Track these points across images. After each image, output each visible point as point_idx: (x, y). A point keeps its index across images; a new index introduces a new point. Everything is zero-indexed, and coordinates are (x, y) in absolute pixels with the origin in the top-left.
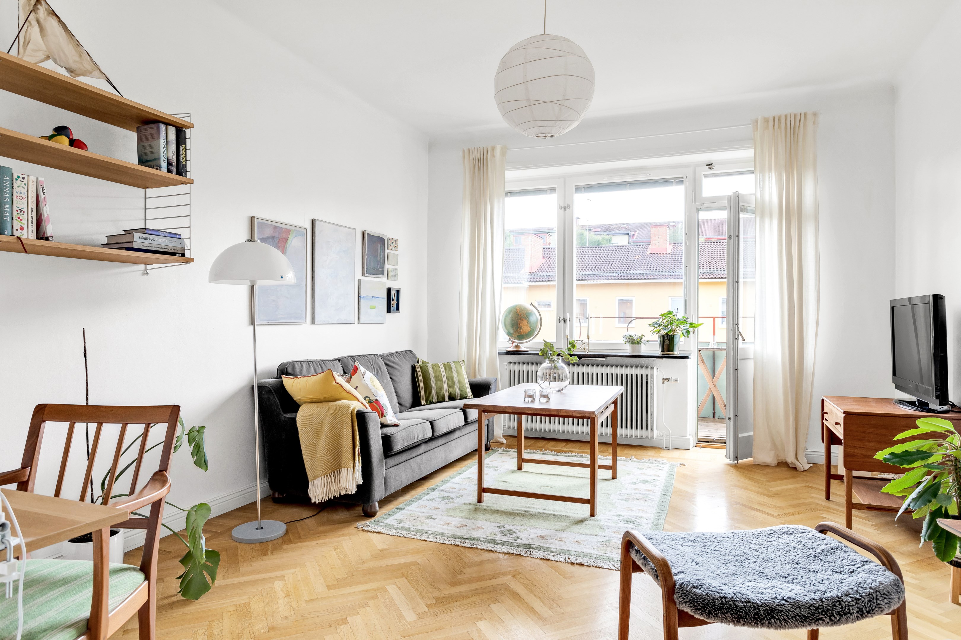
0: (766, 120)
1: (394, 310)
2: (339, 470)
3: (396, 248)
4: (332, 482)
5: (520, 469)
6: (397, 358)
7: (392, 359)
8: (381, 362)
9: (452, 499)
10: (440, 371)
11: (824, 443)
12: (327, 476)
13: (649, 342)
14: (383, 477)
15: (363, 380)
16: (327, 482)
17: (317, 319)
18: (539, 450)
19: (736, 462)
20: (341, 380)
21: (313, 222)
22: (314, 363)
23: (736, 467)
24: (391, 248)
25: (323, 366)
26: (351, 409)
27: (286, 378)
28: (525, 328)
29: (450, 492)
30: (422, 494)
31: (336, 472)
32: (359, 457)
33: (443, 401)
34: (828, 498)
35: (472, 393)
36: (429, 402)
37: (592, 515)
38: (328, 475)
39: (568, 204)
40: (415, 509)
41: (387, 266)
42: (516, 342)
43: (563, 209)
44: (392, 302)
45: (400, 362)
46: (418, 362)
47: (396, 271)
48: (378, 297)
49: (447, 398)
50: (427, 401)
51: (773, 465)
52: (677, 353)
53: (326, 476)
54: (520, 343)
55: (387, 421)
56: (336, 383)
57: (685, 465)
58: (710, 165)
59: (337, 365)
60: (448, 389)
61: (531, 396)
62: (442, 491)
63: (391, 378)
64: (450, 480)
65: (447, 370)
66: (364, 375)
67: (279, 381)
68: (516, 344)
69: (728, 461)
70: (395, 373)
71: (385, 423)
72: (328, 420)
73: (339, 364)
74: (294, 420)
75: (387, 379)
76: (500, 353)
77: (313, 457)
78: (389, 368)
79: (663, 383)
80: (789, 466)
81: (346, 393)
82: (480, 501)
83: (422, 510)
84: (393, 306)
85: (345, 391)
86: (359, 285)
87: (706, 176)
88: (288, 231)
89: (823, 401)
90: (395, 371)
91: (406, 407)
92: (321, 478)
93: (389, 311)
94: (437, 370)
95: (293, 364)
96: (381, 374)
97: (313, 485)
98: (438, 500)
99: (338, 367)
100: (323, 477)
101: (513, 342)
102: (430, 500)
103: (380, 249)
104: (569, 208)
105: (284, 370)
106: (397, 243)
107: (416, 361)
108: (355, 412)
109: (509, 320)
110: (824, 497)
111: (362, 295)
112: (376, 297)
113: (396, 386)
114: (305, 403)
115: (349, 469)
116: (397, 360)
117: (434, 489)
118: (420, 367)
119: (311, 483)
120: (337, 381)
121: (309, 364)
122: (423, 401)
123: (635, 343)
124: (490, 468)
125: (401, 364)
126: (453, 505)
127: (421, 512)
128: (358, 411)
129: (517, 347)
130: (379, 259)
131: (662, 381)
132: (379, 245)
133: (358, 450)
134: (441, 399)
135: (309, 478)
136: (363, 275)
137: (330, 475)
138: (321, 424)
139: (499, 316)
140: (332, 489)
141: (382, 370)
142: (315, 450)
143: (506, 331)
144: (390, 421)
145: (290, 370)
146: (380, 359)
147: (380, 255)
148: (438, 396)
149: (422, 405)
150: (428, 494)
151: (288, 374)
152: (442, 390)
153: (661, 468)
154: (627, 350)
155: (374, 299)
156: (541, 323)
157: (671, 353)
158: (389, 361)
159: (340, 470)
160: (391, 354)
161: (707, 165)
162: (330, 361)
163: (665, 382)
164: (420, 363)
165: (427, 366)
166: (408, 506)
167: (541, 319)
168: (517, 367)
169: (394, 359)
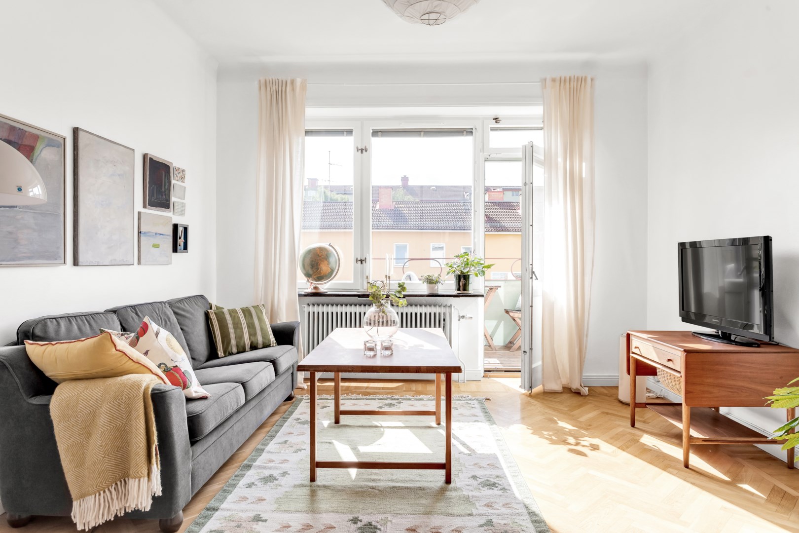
0: (554, 80)
1: (181, 250)
2: (125, 480)
3: (183, 178)
4: (112, 499)
5: (337, 421)
6: (188, 304)
7: (182, 306)
8: (169, 311)
9: (277, 480)
10: (238, 318)
11: (629, 374)
12: (104, 492)
13: (446, 282)
14: (189, 474)
15: (157, 341)
16: (104, 502)
17: (81, 258)
18: (345, 395)
19: (530, 392)
20: (122, 343)
21: (76, 131)
22: (78, 319)
23: (530, 396)
24: (177, 179)
25: (92, 321)
26: (143, 388)
27: (32, 344)
28: (324, 268)
29: (270, 468)
30: (236, 476)
31: (119, 483)
32: (157, 458)
33: (244, 351)
34: (633, 425)
35: (276, 340)
36: (227, 353)
37: (448, 480)
38: (106, 490)
39: (365, 147)
40: (232, 506)
41: (173, 199)
42: (315, 284)
43: (360, 151)
44: (179, 241)
45: (191, 309)
46: (211, 308)
47: (183, 205)
48: (162, 235)
49: (248, 347)
50: (225, 352)
51: (560, 392)
52: (471, 291)
53: (102, 492)
54: (319, 284)
55: (191, 393)
56: (117, 350)
57: (489, 400)
58: (496, 119)
59: (112, 318)
60: (250, 338)
61: (371, 349)
62: (260, 467)
63: (182, 329)
64: (264, 449)
65: (247, 317)
66: (157, 334)
67: (19, 350)
68: (314, 285)
69: (523, 391)
70: (187, 322)
71: (190, 396)
72: (105, 408)
73: (115, 317)
74: (46, 408)
75: (177, 331)
76: (300, 295)
77: (80, 463)
78: (179, 317)
79: (459, 320)
80: (571, 391)
81: (133, 363)
82: (313, 479)
83: (243, 505)
84: (180, 245)
85: (131, 361)
86: (139, 219)
87: (493, 129)
88: (36, 138)
89: (628, 336)
90: (187, 320)
91: (200, 361)
92: (93, 496)
93: (175, 250)
94: (235, 316)
95: (43, 322)
96: (171, 325)
97: (80, 505)
98: (259, 484)
99: (113, 322)
100: (97, 495)
101: (311, 283)
102: (250, 485)
103: (165, 178)
104: (366, 151)
105: (29, 332)
106: (184, 175)
107: (209, 307)
108: (150, 392)
109: (308, 260)
110: (629, 425)
111: (143, 230)
112: (160, 234)
113: (188, 338)
114: (64, 380)
115: (142, 479)
116: (188, 307)
117: (249, 467)
118: (215, 313)
119: (75, 504)
120: (118, 348)
121: (69, 320)
122: (221, 353)
123: (433, 283)
124: (304, 424)
125: (193, 311)
126: (281, 491)
127: (242, 511)
128: (153, 390)
129: (315, 288)
130: (163, 190)
131: (458, 318)
132: (164, 173)
133: (156, 448)
134: (241, 349)
135: (73, 495)
136: (145, 207)
137: (109, 489)
138: (93, 415)
139: (298, 257)
140: (112, 509)
141: (171, 321)
142: (83, 454)
143: (304, 272)
144: (196, 392)
145: (38, 332)
146: (168, 306)
147: (165, 186)
148: (238, 347)
149: (219, 358)
150: (243, 476)
151: (34, 337)
152: (243, 340)
153: (473, 406)
154: (424, 289)
155: (158, 236)
156: (339, 264)
157: (466, 292)
158: (179, 308)
159: (127, 479)
160: (181, 301)
161: (494, 119)
162: (101, 315)
163: (461, 319)
164: (213, 308)
165: (223, 313)
166: (222, 501)
167: (339, 260)
168: (316, 309)
169: (184, 305)
